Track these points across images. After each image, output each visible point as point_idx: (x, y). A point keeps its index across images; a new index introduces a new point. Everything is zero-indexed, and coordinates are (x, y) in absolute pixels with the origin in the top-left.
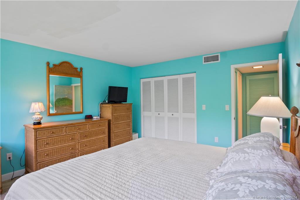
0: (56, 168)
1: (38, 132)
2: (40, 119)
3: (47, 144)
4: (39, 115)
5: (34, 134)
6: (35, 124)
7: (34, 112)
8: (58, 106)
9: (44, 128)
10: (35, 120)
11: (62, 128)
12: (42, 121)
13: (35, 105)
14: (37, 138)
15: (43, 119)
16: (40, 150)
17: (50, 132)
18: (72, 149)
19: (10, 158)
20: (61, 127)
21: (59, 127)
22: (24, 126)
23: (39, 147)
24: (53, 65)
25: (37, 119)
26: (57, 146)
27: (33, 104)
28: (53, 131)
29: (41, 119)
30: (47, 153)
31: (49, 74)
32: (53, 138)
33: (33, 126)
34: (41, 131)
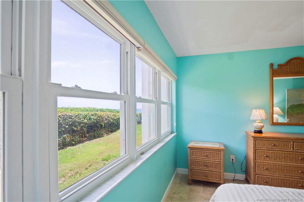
0: (261, 191)
1: (257, 141)
2: (260, 128)
3: (267, 156)
4: (260, 122)
5: (253, 143)
6: (256, 132)
7: (255, 119)
8: (291, 114)
9: (264, 138)
10: (256, 128)
11: (288, 142)
12: (263, 130)
13: (256, 112)
14: (256, 147)
15: (264, 127)
16: (259, 161)
17: (271, 144)
18: (302, 173)
19: (233, 160)
20: (285, 140)
21: (283, 140)
22: (246, 132)
23: (258, 158)
24: (278, 65)
25: (257, 126)
26: (280, 163)
27: (254, 111)
28: (275, 144)
29: (263, 127)
30: (267, 167)
31: (273, 77)
32: (275, 152)
33: (253, 134)
34: (261, 141)
